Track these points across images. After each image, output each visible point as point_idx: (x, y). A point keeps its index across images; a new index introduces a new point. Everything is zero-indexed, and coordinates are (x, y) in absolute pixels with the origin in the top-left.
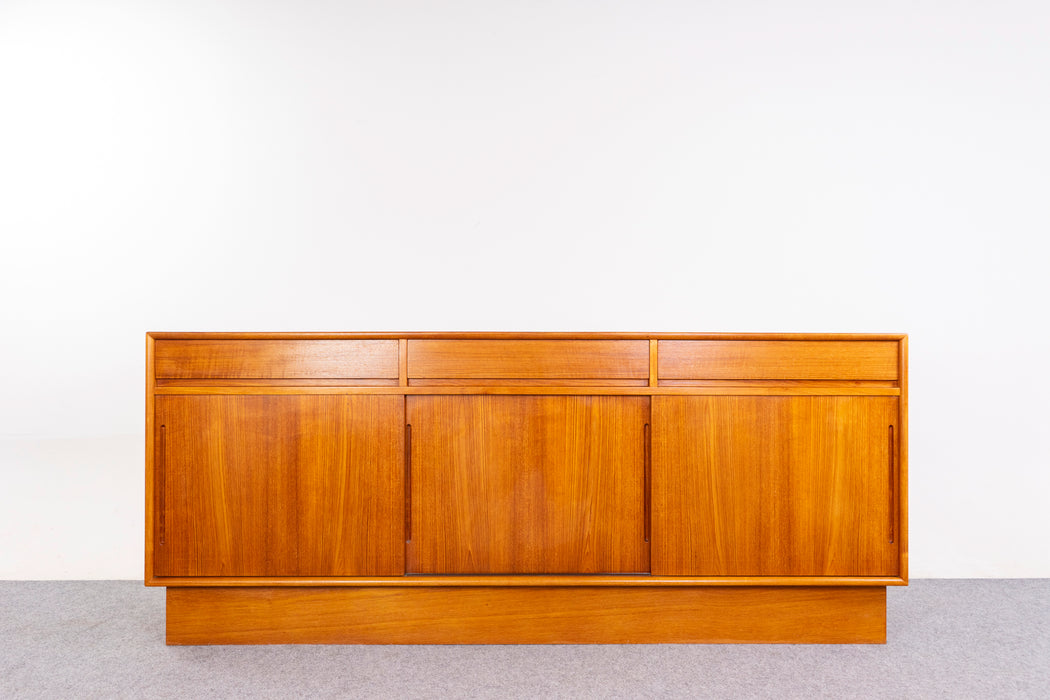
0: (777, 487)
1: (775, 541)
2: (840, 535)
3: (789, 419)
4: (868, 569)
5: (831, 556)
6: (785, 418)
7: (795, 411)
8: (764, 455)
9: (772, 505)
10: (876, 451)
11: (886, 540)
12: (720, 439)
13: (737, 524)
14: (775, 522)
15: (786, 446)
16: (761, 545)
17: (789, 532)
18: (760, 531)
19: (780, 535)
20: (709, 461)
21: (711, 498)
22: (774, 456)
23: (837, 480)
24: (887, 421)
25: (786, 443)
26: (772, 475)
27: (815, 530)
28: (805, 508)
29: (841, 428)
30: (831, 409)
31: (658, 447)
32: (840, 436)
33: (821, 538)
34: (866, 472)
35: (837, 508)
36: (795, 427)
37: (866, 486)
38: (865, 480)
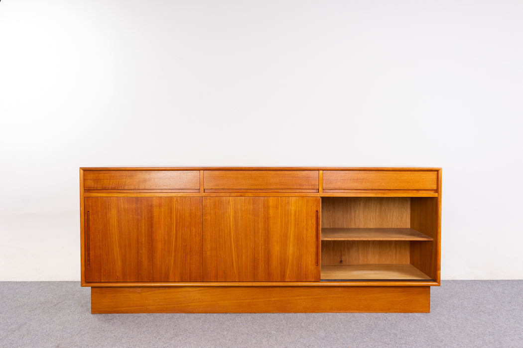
0: (263, 240)
1: (261, 266)
2: (293, 263)
3: (268, 207)
4: (306, 278)
5: (288, 272)
6: (267, 207)
7: (271, 204)
8: (256, 225)
9: (260, 249)
10: (310, 223)
11: (314, 265)
12: (235, 217)
13: (244, 257)
14: (262, 256)
15: (267, 221)
16: (255, 267)
17: (268, 261)
18: (254, 260)
19: (264, 262)
20: (230, 228)
21: (231, 245)
22: (261, 225)
23: (291, 237)
24: (315, 208)
25: (267, 219)
26: (260, 234)
27: (281, 260)
28: (276, 249)
29: (293, 212)
30: (288, 203)
31: (206, 221)
32: (293, 215)
33: (283, 263)
34: (305, 232)
35: (291, 249)
36: (271, 211)
37: (305, 239)
38: (304, 237)
